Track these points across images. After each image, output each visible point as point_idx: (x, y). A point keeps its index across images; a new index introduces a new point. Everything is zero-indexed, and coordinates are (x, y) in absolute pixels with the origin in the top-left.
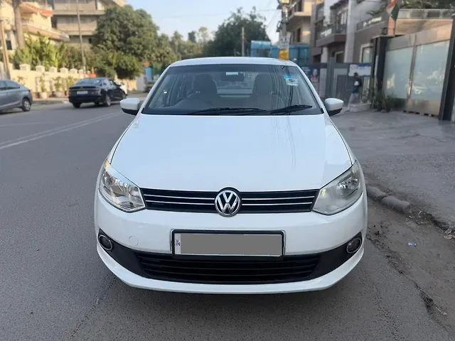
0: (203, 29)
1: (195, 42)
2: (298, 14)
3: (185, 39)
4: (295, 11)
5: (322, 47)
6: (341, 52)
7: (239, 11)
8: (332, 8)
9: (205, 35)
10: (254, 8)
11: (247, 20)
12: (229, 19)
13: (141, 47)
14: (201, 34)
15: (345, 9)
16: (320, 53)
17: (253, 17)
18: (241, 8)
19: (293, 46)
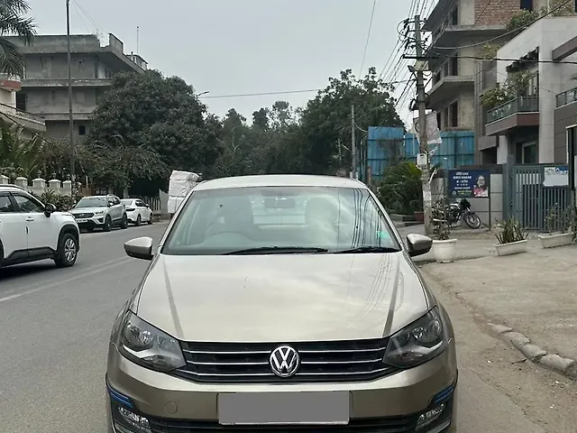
0: (280, 106)
1: (267, 127)
2: (451, 78)
3: (249, 123)
4: (446, 75)
5: (497, 135)
6: (534, 143)
7: (344, 75)
8: (509, 69)
9: (283, 116)
10: (372, 70)
11: (360, 90)
12: (326, 91)
13: (173, 140)
14: (277, 114)
15: (533, 71)
16: (494, 145)
17: (370, 85)
18: (349, 71)
19: (446, 134)
